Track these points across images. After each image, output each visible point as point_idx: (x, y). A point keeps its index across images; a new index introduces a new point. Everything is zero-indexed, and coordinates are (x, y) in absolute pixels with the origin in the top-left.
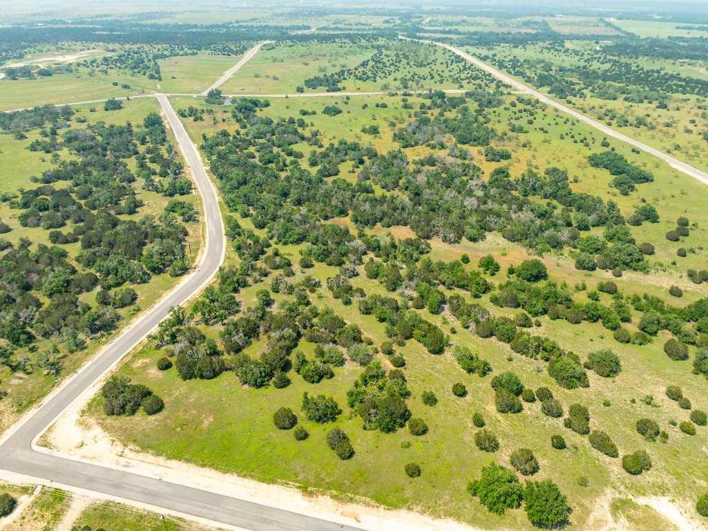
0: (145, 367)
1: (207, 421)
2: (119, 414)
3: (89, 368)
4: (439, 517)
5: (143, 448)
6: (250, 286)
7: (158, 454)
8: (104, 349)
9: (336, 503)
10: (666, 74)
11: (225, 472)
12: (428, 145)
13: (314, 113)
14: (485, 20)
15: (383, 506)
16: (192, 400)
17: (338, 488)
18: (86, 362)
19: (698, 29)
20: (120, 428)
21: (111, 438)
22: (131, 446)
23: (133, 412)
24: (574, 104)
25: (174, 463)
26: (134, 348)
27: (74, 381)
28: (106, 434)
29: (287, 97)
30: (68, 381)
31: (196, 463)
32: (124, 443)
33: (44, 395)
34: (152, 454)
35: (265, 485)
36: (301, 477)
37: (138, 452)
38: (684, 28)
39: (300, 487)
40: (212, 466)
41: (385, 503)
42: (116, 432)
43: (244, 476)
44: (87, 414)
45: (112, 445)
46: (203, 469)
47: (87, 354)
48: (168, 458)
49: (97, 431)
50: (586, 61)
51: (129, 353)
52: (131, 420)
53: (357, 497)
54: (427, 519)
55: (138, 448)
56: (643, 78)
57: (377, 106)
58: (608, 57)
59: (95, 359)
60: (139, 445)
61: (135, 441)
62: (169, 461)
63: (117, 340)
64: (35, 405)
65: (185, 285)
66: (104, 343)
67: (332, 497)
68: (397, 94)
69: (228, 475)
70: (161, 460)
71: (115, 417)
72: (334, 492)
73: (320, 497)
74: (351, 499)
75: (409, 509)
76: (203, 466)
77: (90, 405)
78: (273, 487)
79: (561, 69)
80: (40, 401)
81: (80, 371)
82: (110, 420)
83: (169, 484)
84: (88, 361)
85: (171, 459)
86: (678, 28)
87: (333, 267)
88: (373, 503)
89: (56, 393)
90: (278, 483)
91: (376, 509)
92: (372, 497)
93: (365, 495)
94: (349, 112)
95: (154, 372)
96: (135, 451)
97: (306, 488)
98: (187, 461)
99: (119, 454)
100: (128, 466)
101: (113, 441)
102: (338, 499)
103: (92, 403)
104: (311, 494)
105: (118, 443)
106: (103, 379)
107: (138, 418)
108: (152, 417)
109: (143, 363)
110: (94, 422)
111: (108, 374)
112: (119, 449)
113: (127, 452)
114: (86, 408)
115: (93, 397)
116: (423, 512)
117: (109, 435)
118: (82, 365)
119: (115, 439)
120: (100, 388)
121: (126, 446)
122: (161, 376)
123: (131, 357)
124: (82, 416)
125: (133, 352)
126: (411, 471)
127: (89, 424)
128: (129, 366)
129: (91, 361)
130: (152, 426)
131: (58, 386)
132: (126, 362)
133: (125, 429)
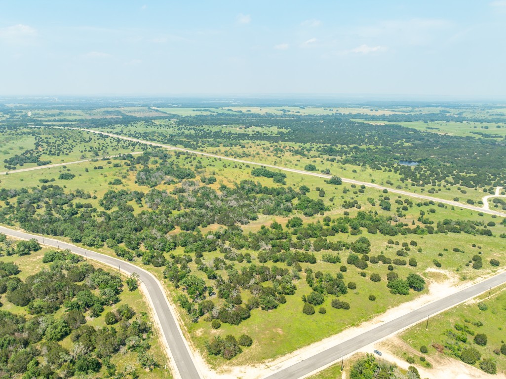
0: (205, 332)
1: (280, 331)
2: (235, 355)
3: (173, 352)
4: (398, 305)
5: (273, 358)
8: (163, 340)
9: (368, 322)
10: (225, 132)
11: (321, 340)
12: (165, 183)
13: (53, 180)
14: (78, 112)
15: (382, 313)
16: (257, 329)
17: (362, 318)
18: (164, 351)
19: (204, 110)
20: (246, 359)
21: (250, 365)
22: (266, 361)
23: (240, 350)
24: (205, 151)
25: (296, 352)
26: (182, 330)
27: (177, 362)
28: (244, 366)
29: (7, 174)
30: (172, 364)
31: (305, 346)
32: (260, 362)
34: (281, 356)
35: (340, 334)
37: (274, 360)
38: (197, 110)
39: (352, 326)
40: (312, 342)
41: (380, 312)
42: (247, 362)
43: (329, 336)
44: (217, 367)
45: (256, 367)
46: (311, 345)
47: (157, 348)
48: (291, 353)
49: (237, 368)
50: (178, 130)
51: (184, 334)
52: (245, 353)
54: (396, 308)
55: (271, 359)
56: (217, 135)
57: (95, 168)
58: (189, 127)
59: (167, 346)
60: (269, 358)
61: (263, 358)
63: (162, 332)
65: (150, 292)
66: (157, 337)
67: (365, 321)
68: (98, 160)
69: (323, 340)
70: (288, 355)
71: (234, 358)
73: (362, 324)
74: (370, 317)
75: (389, 309)
76: (309, 344)
77: (210, 363)
78: (344, 332)
79: (172, 135)
81: (170, 356)
82: (234, 360)
83: (309, 359)
85: (293, 352)
86: (194, 110)
88: (378, 314)
89: (178, 372)
90: (343, 329)
91: (381, 315)
92: (375, 313)
93: (372, 314)
94: (80, 175)
95: (215, 331)
96: (272, 361)
97: (354, 324)
98: (300, 347)
99: (266, 367)
100: (280, 368)
101: (254, 366)
104: (358, 325)
105: (256, 365)
106: (193, 351)
107: (247, 351)
108: (253, 346)
109: (201, 332)
110: (227, 367)
111: (191, 347)
112: (262, 366)
113: (268, 364)
114: (210, 366)
115: (204, 360)
116: (393, 307)
117: (246, 365)
118: (165, 353)
119: (253, 364)
120: (199, 354)
121: (263, 363)
122: (223, 331)
123: (188, 334)
124: (216, 370)
125: (184, 331)
126: (372, 298)
127: (227, 369)
128: (196, 338)
129: (166, 349)
130: (260, 349)
131: (171, 370)
132: (190, 337)
133: (249, 358)
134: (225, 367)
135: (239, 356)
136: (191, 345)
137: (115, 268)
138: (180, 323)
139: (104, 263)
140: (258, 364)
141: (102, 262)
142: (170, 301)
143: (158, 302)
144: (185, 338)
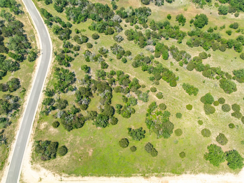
0: (47, 128)
1: (90, 152)
2: (49, 159)
3: (20, 135)
4: (197, 174)
5: (69, 174)
6: (74, 59)
7: (77, 175)
8: (21, 121)
9: (158, 178)
11: (110, 176)
15: (176, 175)
16: (78, 142)
17: (157, 172)
18: (16, 132)
20: (53, 166)
21: (52, 173)
22: (64, 175)
23: (55, 156)
25: (86, 178)
26: (36, 117)
27: (17, 145)
28: (49, 171)
30: (13, 145)
31: (96, 176)
32: (59, 174)
33: (7, 157)
34: (75, 176)
36: (141, 171)
37: (68, 177)
39: (142, 175)
40: (102, 175)
41: (176, 173)
42: (53, 169)
43: (118, 176)
44: (34, 163)
45: (54, 176)
46: (100, 178)
47: (14, 126)
48: (83, 176)
49: (44, 170)
51: (34, 121)
52: (56, 160)
53: (165, 173)
54: (193, 175)
55: (67, 175)
59: (20, 128)
60: (66, 173)
61: (63, 172)
62: (83, 178)
63: (24, 113)
64: (6, 164)
65: (40, 67)
66: (19, 117)
67: (156, 176)
69: (111, 178)
70: (80, 178)
71: (48, 161)
72: (156, 174)
73: (151, 177)
74: (163, 175)
75: (186, 173)
76: (99, 176)
77: (32, 157)
78: (131, 178)
80: (7, 161)
81: (16, 137)
82: (46, 163)
84: (16, 130)
87: (109, 36)
88: (172, 174)
89: (12, 155)
90: (133, 176)
91: (174, 177)
92: (171, 172)
93: (167, 172)
95: (52, 130)
96: (67, 177)
97: (145, 175)
98: (92, 175)
99: (60, 180)
101: (54, 174)
102: (158, 177)
103: (33, 156)
104: (147, 177)
105: (56, 174)
106: (31, 140)
107: (59, 159)
108: (65, 157)
109: (45, 125)
110: (40, 166)
111: (32, 136)
112: (59, 177)
113: (63, 178)
114: (31, 160)
115: (31, 152)
116: (191, 173)
117: (50, 171)
118: (15, 134)
119: (54, 173)
120: (32, 146)
121: (61, 175)
122: (57, 131)
123: (37, 123)
124: (32, 165)
125: (36, 119)
126: (182, 155)
127: (38, 168)
128: (39, 129)
129: (18, 130)
130: (68, 162)
131: (10, 150)
132: (36, 127)
133: (56, 166)
134: (38, 166)
135: (52, 161)
136: (32, 135)
137: (36, 30)
138: (38, 110)
139: (33, 21)
140: (57, 174)
141: (32, 20)
142: (46, 83)
143: (38, 81)
144: (33, 126)
